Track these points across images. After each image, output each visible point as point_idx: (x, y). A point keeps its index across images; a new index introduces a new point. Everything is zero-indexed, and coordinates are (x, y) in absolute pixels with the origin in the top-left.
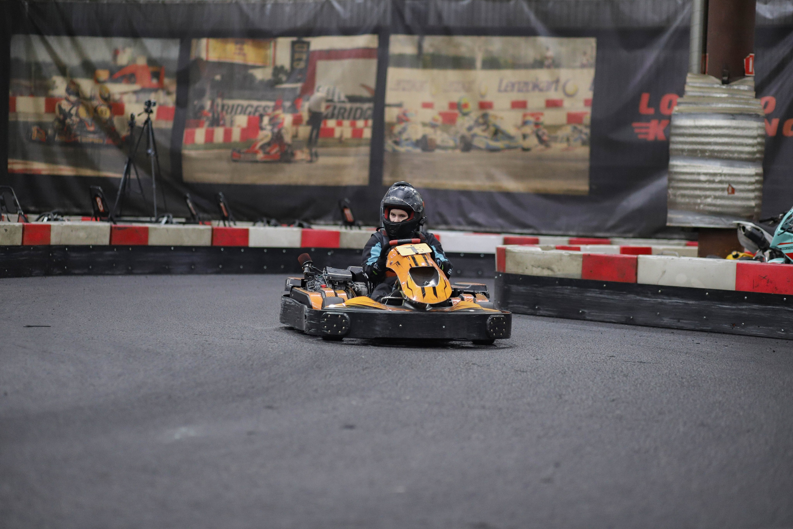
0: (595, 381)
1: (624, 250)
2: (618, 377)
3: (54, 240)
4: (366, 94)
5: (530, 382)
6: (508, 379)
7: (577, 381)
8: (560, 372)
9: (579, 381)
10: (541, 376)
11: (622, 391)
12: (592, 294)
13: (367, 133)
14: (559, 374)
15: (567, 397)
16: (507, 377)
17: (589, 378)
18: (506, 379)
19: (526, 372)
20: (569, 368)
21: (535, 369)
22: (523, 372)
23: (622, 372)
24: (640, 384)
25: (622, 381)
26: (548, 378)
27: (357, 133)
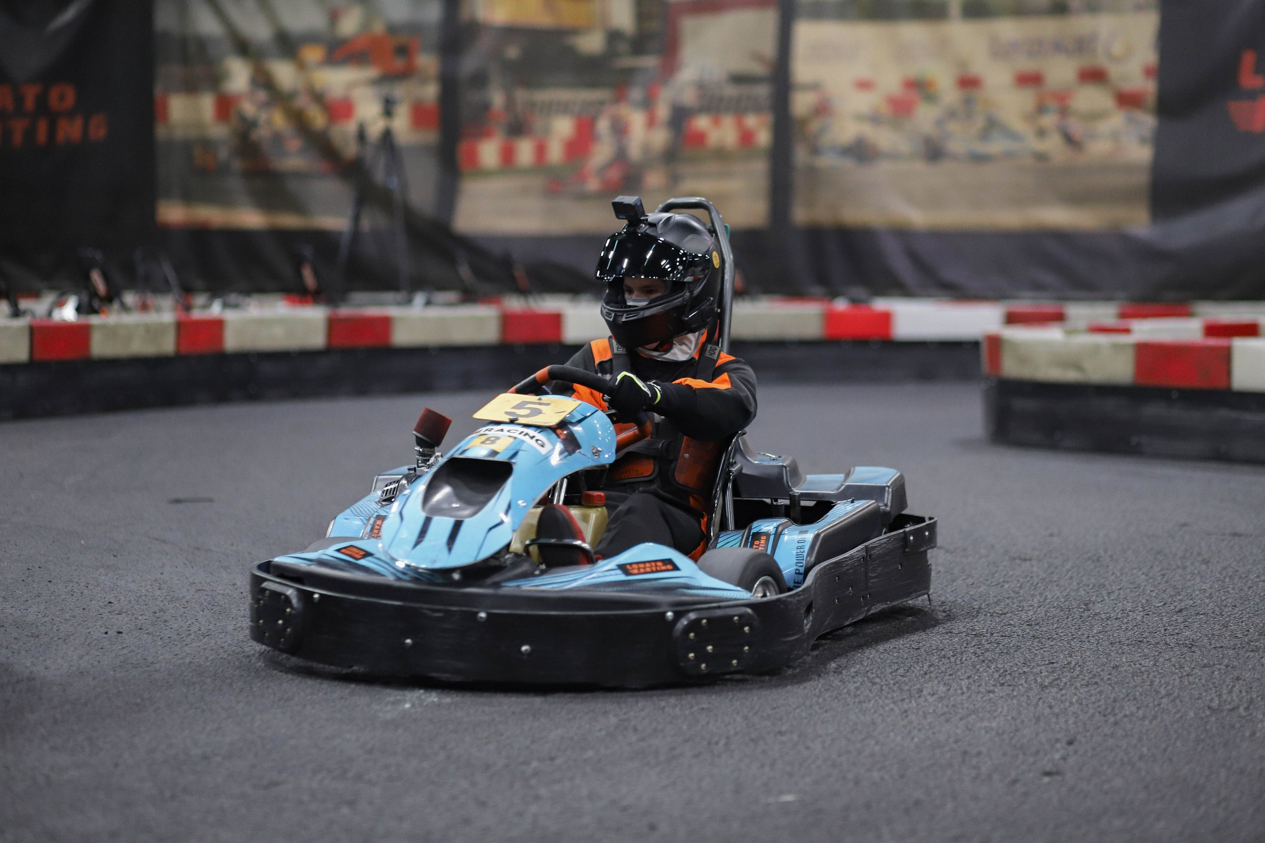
0: (1151, 575)
1: (1212, 330)
2: (1192, 564)
3: (232, 342)
4: (758, 69)
5: (1036, 580)
6: (997, 575)
7: (1118, 574)
8: (1089, 559)
9: (1122, 574)
10: (1056, 568)
11: (1197, 592)
12: (1153, 411)
13: (764, 138)
14: (1089, 562)
15: (1098, 608)
16: (996, 572)
17: (1140, 569)
18: (993, 574)
19: (1030, 560)
20: (1106, 551)
21: (1045, 555)
22: (1025, 560)
23: (1199, 554)
24: (1230, 577)
25: (1199, 573)
26: (1068, 571)
27: (746, 137)
